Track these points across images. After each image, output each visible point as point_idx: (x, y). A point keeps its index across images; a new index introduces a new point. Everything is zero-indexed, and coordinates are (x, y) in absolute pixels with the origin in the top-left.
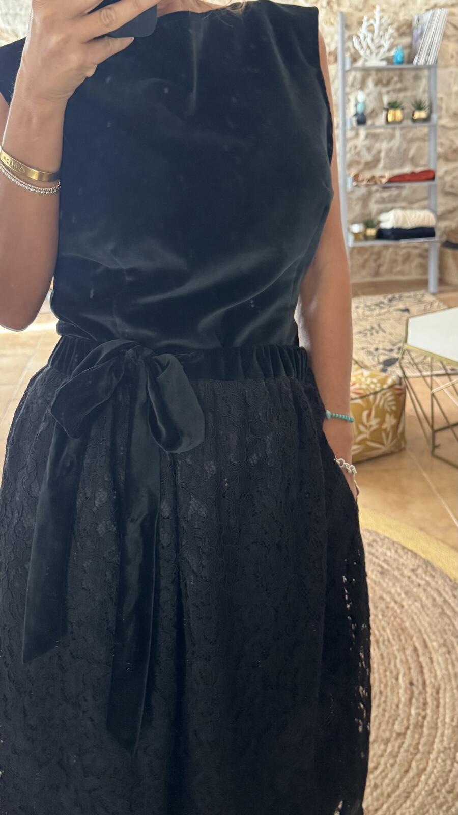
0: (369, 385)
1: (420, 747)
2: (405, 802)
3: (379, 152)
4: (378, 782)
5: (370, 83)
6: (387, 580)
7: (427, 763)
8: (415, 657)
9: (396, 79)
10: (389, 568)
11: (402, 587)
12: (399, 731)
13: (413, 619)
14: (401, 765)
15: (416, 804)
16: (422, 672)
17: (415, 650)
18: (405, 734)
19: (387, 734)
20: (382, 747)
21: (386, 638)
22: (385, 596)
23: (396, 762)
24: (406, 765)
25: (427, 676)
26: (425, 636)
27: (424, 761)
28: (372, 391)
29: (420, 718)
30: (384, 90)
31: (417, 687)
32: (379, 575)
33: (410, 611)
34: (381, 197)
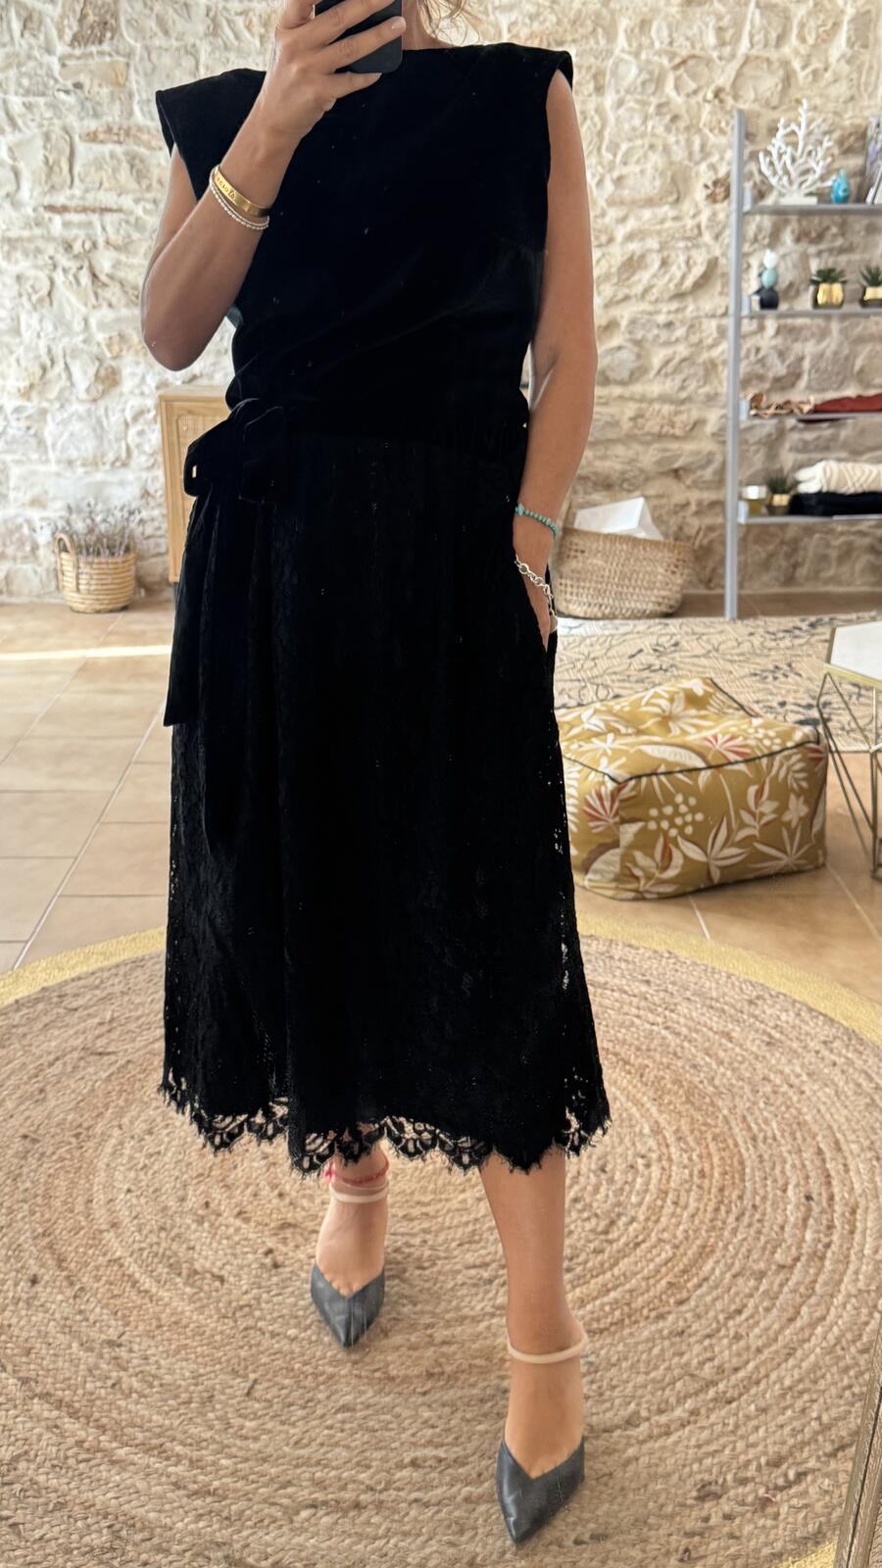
0: (761, 740)
1: (817, 1287)
2: (786, 1360)
3: (801, 359)
4: (742, 1331)
5: (787, 237)
6: (778, 1055)
7: (828, 1310)
8: (818, 1163)
9: (834, 230)
10: (783, 1038)
11: (803, 1066)
12: (781, 1262)
13: (819, 1111)
14: (783, 1310)
15: (804, 1365)
16: (829, 1184)
17: (820, 1152)
18: (792, 1267)
19: (762, 1265)
20: (752, 1283)
21: (769, 1134)
22: (772, 1077)
23: (774, 1305)
24: (791, 1310)
25: (836, 1190)
26: (839, 1135)
27: (823, 1307)
28: (766, 752)
29: (820, 1246)
30: (812, 249)
31: (819, 1203)
32: (764, 1047)
33: (814, 1099)
34: (802, 440)
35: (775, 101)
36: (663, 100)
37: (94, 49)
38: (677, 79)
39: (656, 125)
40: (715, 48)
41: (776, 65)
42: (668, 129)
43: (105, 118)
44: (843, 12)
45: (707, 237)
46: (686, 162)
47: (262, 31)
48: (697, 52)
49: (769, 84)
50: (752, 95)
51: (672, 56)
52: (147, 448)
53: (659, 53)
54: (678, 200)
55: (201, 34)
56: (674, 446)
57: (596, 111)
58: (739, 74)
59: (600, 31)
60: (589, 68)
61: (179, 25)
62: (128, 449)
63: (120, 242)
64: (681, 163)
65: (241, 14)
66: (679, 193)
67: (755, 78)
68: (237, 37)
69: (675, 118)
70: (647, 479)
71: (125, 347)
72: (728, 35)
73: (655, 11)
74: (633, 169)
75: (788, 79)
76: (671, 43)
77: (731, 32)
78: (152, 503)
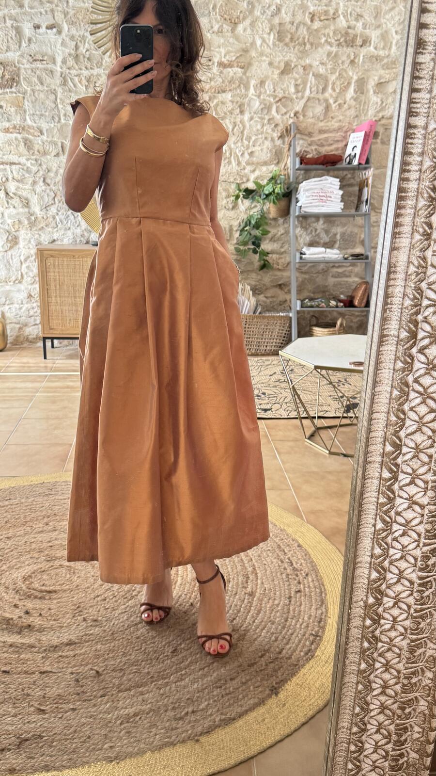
3: (335, 235)
34: (337, 272)
35: (322, 118)
36: (271, 117)
37: (8, 90)
38: (277, 107)
39: (268, 129)
40: (294, 94)
41: (322, 101)
42: (273, 131)
43: (12, 122)
44: (352, 78)
46: (282, 145)
47: (87, 84)
48: (286, 95)
49: (319, 109)
50: (311, 115)
51: (275, 98)
52: (31, 274)
53: (269, 96)
54: (278, 163)
55: (58, 84)
56: (279, 273)
57: (240, 122)
58: (305, 106)
59: (242, 86)
60: (237, 102)
61: (48, 81)
62: (22, 273)
63: (19, 178)
64: (279, 146)
65: (76, 76)
66: (278, 159)
67: (313, 107)
68: (75, 86)
69: (276, 126)
70: (267, 289)
71: (21, 226)
72: (300, 88)
73: (267, 77)
74: (257, 148)
75: (328, 108)
76: (274, 91)
77: (301, 86)
78: (33, 301)
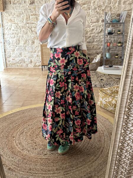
3: (112, 40)
5: (111, 26)
9: (116, 25)
30: (114, 28)
34: (112, 50)
36: (97, 11)
37: (32, 5)
38: (98, 8)
39: (96, 14)
43: (33, 13)
45: (101, 26)
46: (99, 18)
48: (101, 5)
50: (107, 10)
53: (96, 5)
56: (97, 50)
57: (89, 12)
58: (105, 8)
59: (89, 3)
60: (88, 7)
61: (42, 2)
63: (35, 27)
66: (98, 21)
71: (35, 39)
74: (93, 19)
75: (111, 8)
77: (104, 3)
78: (38, 57)
